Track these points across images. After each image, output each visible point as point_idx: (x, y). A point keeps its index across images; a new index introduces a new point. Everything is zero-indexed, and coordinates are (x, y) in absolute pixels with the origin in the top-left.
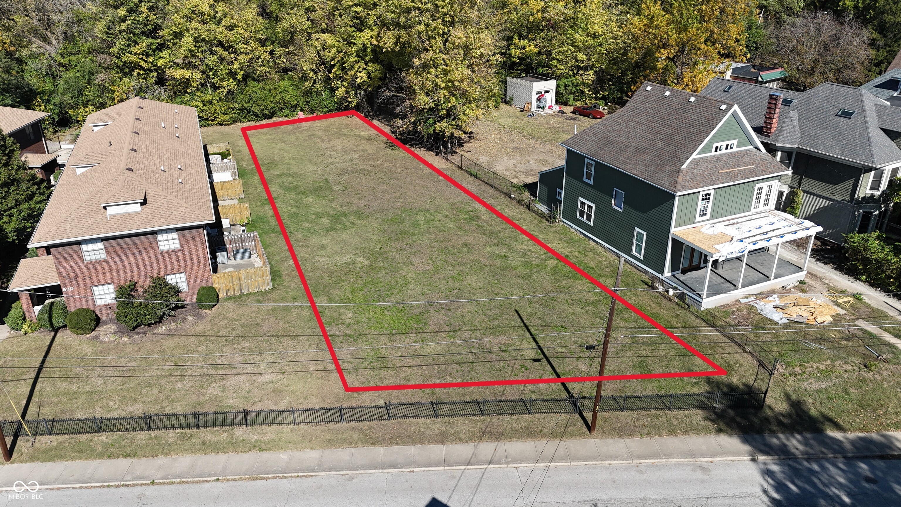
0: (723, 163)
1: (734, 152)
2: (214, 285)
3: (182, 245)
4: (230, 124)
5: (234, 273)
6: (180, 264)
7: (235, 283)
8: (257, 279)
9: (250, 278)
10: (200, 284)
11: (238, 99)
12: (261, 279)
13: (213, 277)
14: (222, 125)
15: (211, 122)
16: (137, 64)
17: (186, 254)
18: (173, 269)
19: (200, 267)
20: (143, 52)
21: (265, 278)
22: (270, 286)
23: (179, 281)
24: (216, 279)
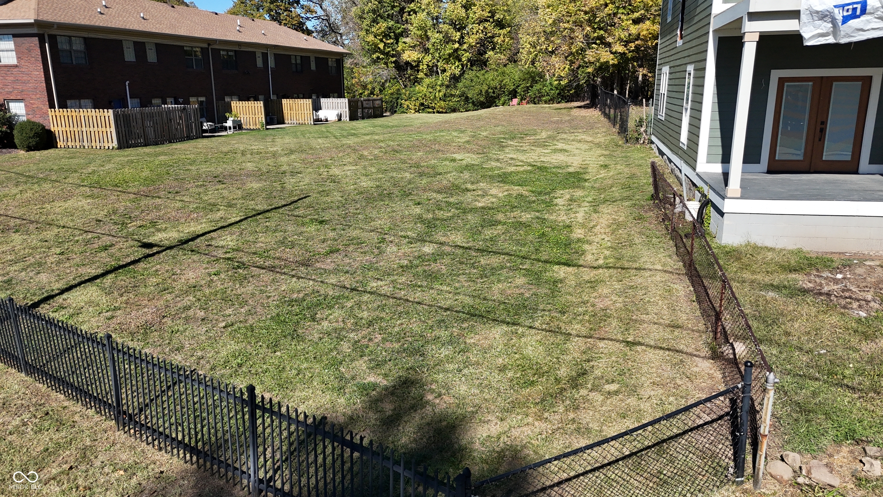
2: (52, 125)
3: (18, 58)
4: (446, 113)
5: (74, 114)
6: (19, 87)
7: (75, 129)
8: (100, 129)
9: (91, 126)
10: (37, 119)
11: (460, 85)
12: (104, 129)
13: (51, 113)
14: (438, 112)
15: (431, 110)
16: (376, 45)
17: (22, 72)
18: (11, 92)
19: (38, 96)
20: (382, 33)
21: (108, 129)
22: (115, 144)
23: (19, 112)
24: (54, 117)
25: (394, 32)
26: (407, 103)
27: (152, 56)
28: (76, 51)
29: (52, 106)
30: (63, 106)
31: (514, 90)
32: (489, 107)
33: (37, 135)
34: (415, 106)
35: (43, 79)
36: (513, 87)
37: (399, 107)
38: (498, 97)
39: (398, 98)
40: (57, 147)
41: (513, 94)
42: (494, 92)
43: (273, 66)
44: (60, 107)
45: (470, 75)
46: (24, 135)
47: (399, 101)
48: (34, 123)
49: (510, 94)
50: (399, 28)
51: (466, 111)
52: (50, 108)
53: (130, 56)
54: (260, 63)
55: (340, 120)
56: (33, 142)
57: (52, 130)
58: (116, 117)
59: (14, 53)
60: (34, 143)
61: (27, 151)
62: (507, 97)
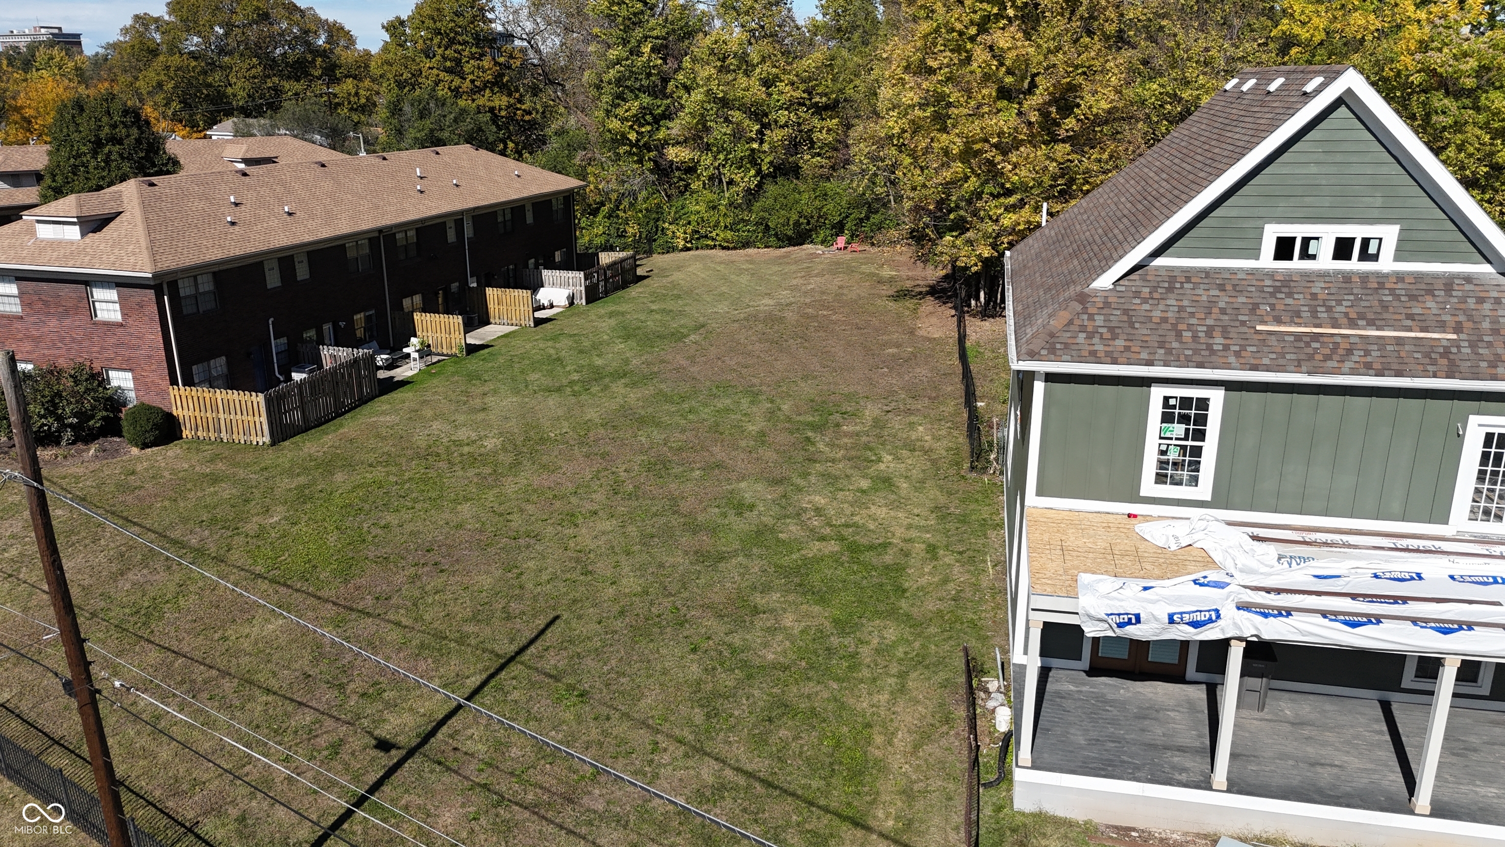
0: (1300, 300)
1: (1378, 275)
2: (174, 408)
3: (124, 315)
4: (735, 248)
5: (206, 395)
6: (123, 351)
7: (209, 415)
8: (245, 417)
9: (233, 412)
10: (154, 401)
11: (757, 205)
12: (250, 418)
13: (173, 391)
14: (724, 248)
15: (710, 242)
16: (624, 136)
17: (131, 335)
18: (112, 359)
19: (154, 367)
20: (633, 116)
21: (257, 418)
22: (267, 439)
23: (123, 385)
24: (178, 397)
25: (651, 113)
26: (673, 227)
27: (302, 272)
28: (204, 293)
29: (174, 382)
30: (189, 382)
31: (840, 222)
32: (801, 244)
33: (156, 426)
34: (685, 233)
35: (162, 346)
36: (838, 219)
37: (659, 232)
38: (815, 229)
39: (658, 220)
40: (181, 438)
41: (839, 228)
42: (808, 223)
43: (471, 235)
44: (184, 385)
45: (771, 189)
46: (138, 428)
47: (660, 223)
48: (150, 408)
49: (833, 227)
50: (658, 107)
51: (766, 247)
52: (172, 384)
53: (273, 280)
54: (451, 236)
55: (571, 303)
56: (150, 437)
57: (175, 413)
58: (268, 402)
59: (117, 306)
60: (152, 438)
61: (143, 449)
62: (828, 232)
